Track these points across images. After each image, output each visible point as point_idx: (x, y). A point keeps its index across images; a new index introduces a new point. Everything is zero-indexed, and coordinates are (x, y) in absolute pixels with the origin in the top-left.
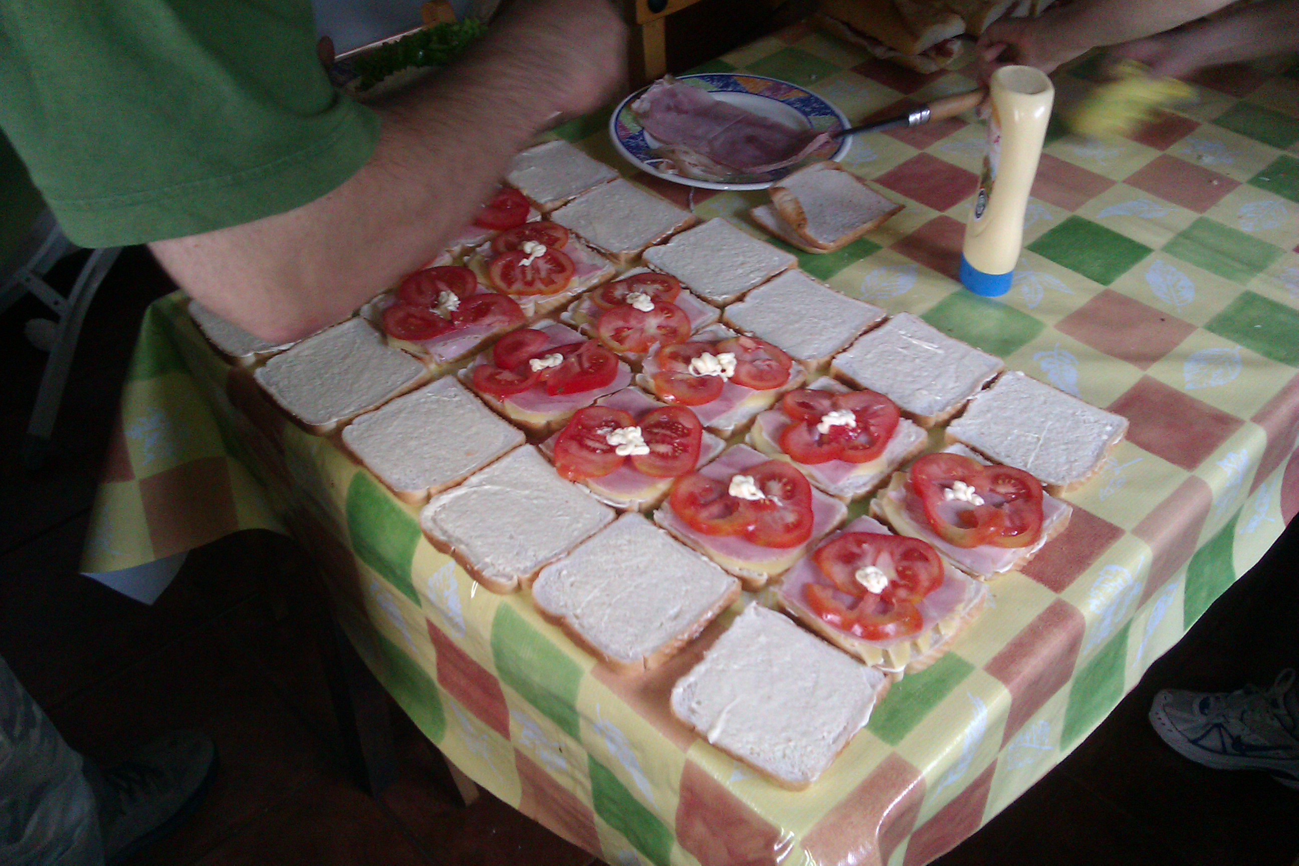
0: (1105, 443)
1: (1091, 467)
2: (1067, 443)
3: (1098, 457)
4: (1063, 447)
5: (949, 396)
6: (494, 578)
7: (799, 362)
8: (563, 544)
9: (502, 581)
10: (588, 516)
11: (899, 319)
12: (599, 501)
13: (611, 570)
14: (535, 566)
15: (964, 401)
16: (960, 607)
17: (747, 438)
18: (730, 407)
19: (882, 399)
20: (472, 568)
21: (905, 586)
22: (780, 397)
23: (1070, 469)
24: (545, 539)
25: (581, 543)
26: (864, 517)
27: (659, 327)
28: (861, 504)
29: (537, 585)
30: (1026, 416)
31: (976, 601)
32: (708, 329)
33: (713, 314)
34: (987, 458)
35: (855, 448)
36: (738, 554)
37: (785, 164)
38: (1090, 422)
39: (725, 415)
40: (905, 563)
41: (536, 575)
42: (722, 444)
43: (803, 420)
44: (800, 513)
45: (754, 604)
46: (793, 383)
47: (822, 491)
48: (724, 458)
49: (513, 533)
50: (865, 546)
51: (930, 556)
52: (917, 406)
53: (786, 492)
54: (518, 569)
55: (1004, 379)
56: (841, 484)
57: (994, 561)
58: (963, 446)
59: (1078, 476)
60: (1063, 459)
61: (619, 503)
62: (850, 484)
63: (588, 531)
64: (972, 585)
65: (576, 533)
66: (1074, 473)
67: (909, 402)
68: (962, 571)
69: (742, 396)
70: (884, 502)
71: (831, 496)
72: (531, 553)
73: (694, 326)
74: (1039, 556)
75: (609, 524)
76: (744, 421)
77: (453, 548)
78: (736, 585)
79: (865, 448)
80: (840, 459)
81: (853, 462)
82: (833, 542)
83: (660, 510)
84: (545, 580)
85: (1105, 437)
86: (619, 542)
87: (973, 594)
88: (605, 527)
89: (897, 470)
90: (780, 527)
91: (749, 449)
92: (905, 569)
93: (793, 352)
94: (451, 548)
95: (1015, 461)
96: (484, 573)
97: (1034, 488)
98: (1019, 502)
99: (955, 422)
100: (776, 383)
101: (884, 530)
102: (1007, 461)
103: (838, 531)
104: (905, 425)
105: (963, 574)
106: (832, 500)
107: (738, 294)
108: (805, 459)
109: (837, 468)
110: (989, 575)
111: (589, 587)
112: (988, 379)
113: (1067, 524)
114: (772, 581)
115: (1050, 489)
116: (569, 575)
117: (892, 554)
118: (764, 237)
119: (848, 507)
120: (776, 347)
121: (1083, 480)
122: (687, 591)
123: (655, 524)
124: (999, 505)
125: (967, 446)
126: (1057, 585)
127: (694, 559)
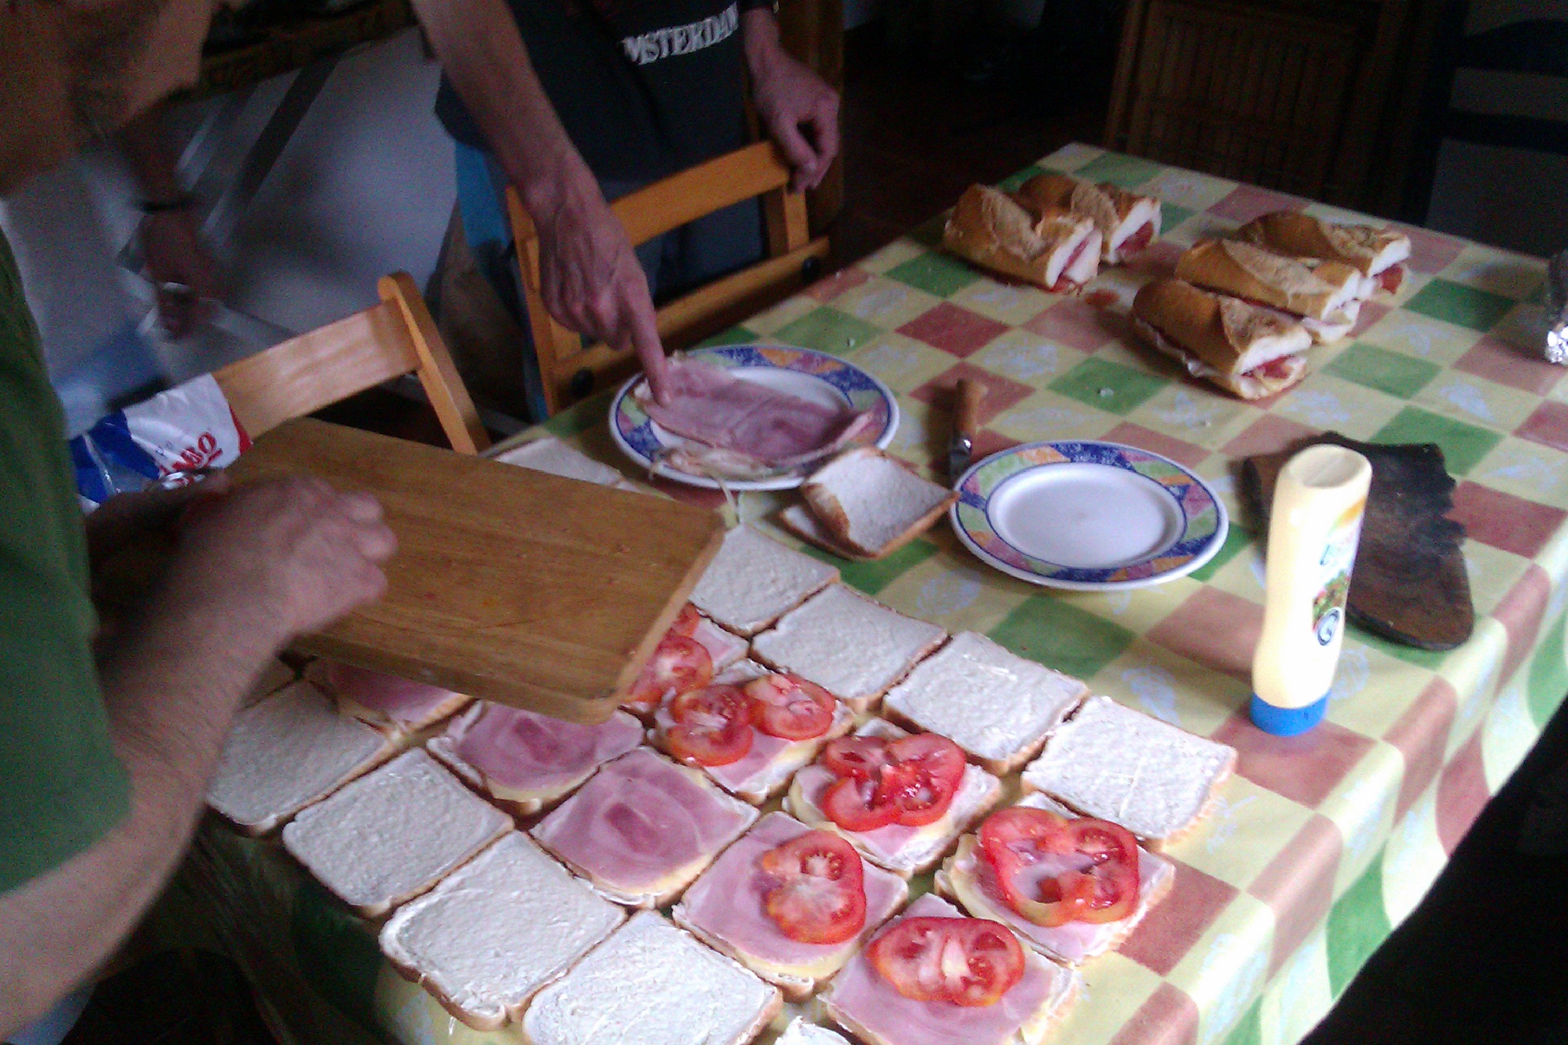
0: (1210, 781)
1: (1194, 813)
2: (1163, 785)
3: (1202, 799)
4: (1161, 789)
5: (1024, 734)
6: (476, 1011)
7: (845, 702)
8: (561, 958)
9: (487, 1013)
10: (593, 919)
11: (962, 639)
12: (605, 899)
13: (622, 988)
14: (528, 990)
15: (1042, 738)
16: (1046, 1006)
17: (785, 803)
18: (761, 766)
19: (942, 743)
20: (448, 1000)
21: (978, 983)
22: (822, 750)
23: (1170, 817)
24: (539, 954)
25: (584, 956)
26: (929, 895)
27: (676, 669)
28: (924, 878)
29: (529, 1017)
30: (1115, 752)
31: (1065, 995)
32: (735, 667)
33: (739, 646)
34: (1072, 809)
35: (915, 808)
36: (776, 956)
37: (819, 454)
38: (1192, 756)
39: (757, 775)
40: (977, 954)
41: (529, 1002)
42: (755, 813)
43: (849, 775)
44: (851, 897)
45: (798, 1019)
46: (838, 729)
47: (877, 866)
48: (756, 832)
49: (498, 949)
50: (929, 934)
51: (1008, 943)
52: (986, 750)
53: (833, 871)
54: (506, 996)
55: (1088, 707)
56: (899, 855)
57: (1085, 942)
58: (1042, 795)
59: (1183, 824)
60: (1161, 805)
61: (629, 900)
62: (911, 853)
63: (592, 939)
64: (1058, 974)
65: (578, 943)
66: (1175, 822)
67: (978, 744)
68: (1047, 958)
69: (775, 751)
70: (952, 874)
71: (889, 870)
72: (522, 974)
73: (716, 664)
74: (1140, 930)
75: (619, 927)
76: (781, 782)
77: (423, 975)
78: (777, 997)
79: (926, 807)
80: (898, 822)
81: (913, 825)
82: (889, 932)
83: (680, 905)
84: (540, 1008)
85: (1209, 773)
86: (631, 952)
87: (1061, 985)
88: (613, 932)
89: (965, 832)
90: (827, 919)
91: (787, 817)
92: (978, 960)
93: (835, 691)
94: (420, 975)
95: (1106, 813)
96: (462, 1006)
97: (1128, 844)
98: (1111, 864)
99: (1032, 766)
100: (817, 731)
101: (953, 911)
102: (1095, 811)
103: (897, 917)
104: (974, 773)
105: (1048, 960)
106: (887, 876)
107: (769, 620)
108: (854, 826)
109: (892, 836)
110: (1079, 961)
111: (594, 1014)
112: (1070, 708)
113: (1170, 886)
114: (818, 988)
115: (1147, 844)
116: (569, 1000)
117: (962, 942)
118: (800, 545)
119: (909, 883)
120: (815, 684)
121: (1186, 829)
122: (715, 1009)
123: (674, 923)
124: (1086, 870)
125: (1047, 794)
126: (1161, 966)
127: (723, 966)
